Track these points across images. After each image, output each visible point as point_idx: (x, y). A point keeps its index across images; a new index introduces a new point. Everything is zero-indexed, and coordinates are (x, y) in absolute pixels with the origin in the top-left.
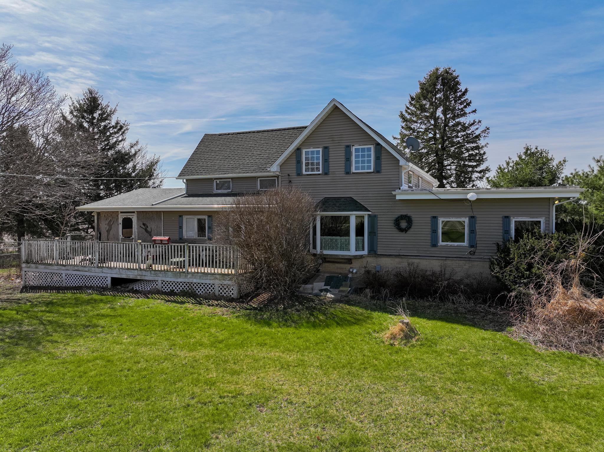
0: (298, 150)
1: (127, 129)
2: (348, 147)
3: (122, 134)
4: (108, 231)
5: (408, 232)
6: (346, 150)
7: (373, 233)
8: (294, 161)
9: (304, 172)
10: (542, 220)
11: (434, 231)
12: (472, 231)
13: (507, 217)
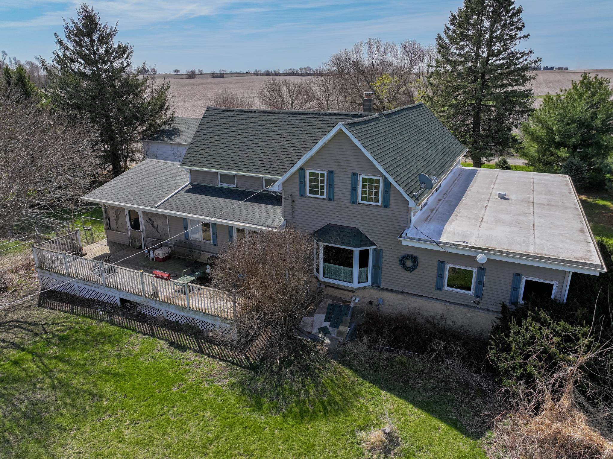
0: (301, 169)
1: (131, 52)
2: (355, 175)
3: (126, 58)
4: (117, 219)
5: (413, 272)
6: (352, 178)
7: (377, 267)
8: (297, 180)
9: (308, 194)
10: (555, 284)
11: (440, 276)
12: (480, 283)
13: (518, 275)
